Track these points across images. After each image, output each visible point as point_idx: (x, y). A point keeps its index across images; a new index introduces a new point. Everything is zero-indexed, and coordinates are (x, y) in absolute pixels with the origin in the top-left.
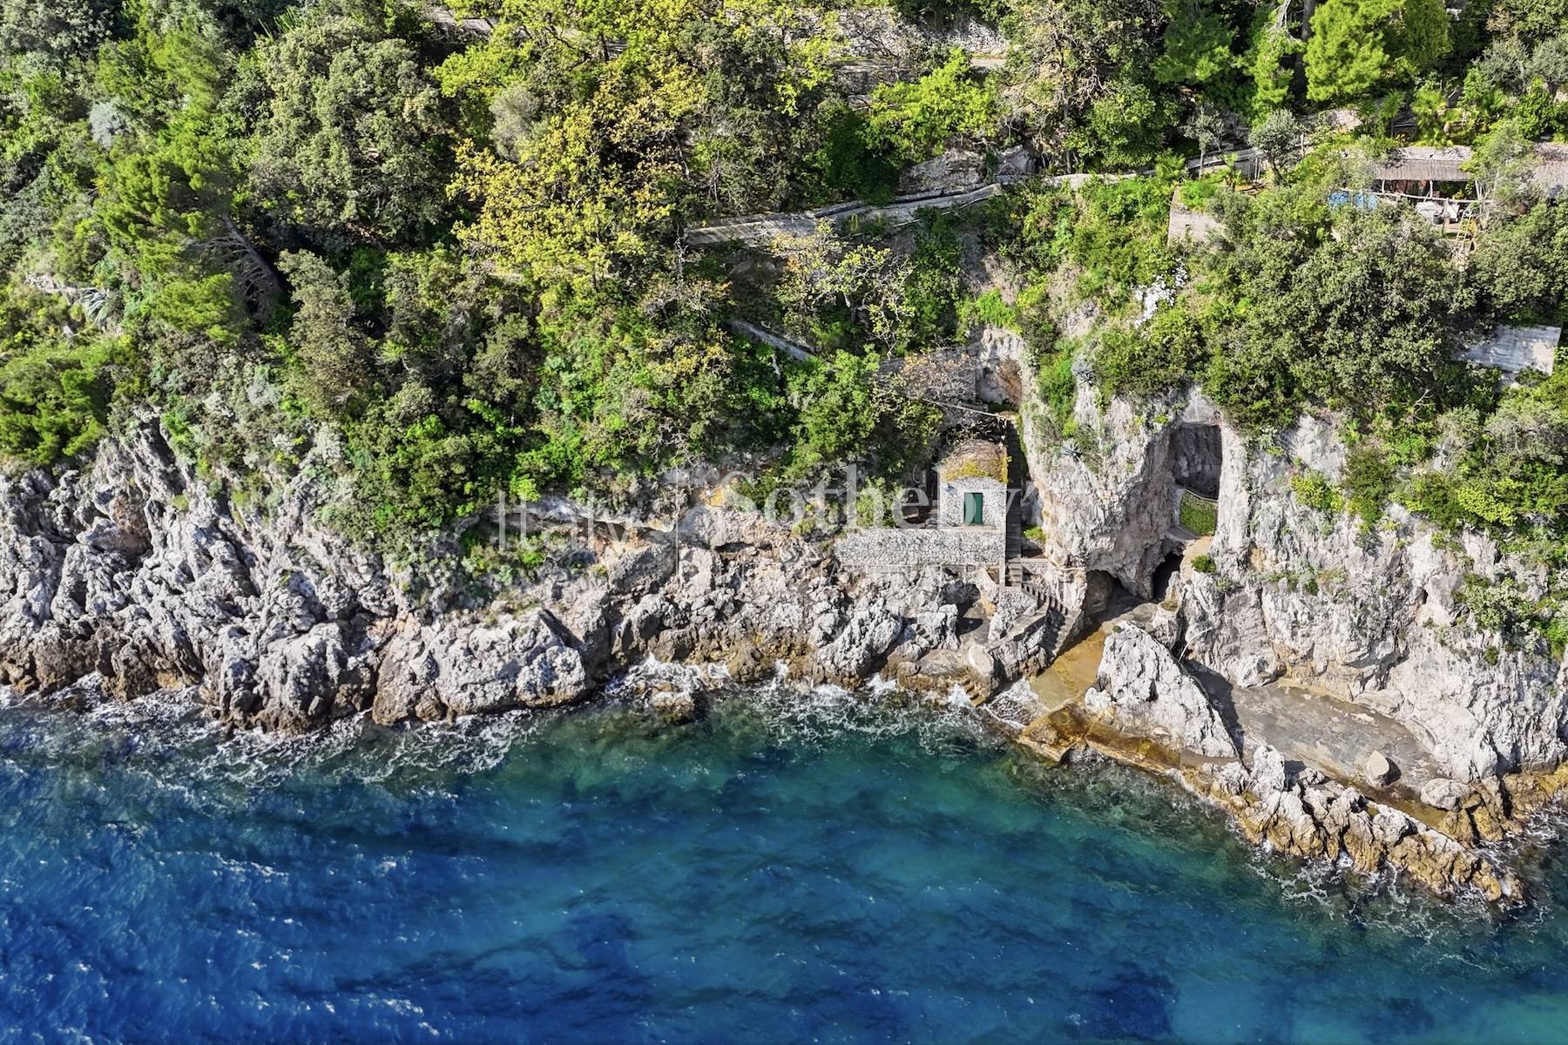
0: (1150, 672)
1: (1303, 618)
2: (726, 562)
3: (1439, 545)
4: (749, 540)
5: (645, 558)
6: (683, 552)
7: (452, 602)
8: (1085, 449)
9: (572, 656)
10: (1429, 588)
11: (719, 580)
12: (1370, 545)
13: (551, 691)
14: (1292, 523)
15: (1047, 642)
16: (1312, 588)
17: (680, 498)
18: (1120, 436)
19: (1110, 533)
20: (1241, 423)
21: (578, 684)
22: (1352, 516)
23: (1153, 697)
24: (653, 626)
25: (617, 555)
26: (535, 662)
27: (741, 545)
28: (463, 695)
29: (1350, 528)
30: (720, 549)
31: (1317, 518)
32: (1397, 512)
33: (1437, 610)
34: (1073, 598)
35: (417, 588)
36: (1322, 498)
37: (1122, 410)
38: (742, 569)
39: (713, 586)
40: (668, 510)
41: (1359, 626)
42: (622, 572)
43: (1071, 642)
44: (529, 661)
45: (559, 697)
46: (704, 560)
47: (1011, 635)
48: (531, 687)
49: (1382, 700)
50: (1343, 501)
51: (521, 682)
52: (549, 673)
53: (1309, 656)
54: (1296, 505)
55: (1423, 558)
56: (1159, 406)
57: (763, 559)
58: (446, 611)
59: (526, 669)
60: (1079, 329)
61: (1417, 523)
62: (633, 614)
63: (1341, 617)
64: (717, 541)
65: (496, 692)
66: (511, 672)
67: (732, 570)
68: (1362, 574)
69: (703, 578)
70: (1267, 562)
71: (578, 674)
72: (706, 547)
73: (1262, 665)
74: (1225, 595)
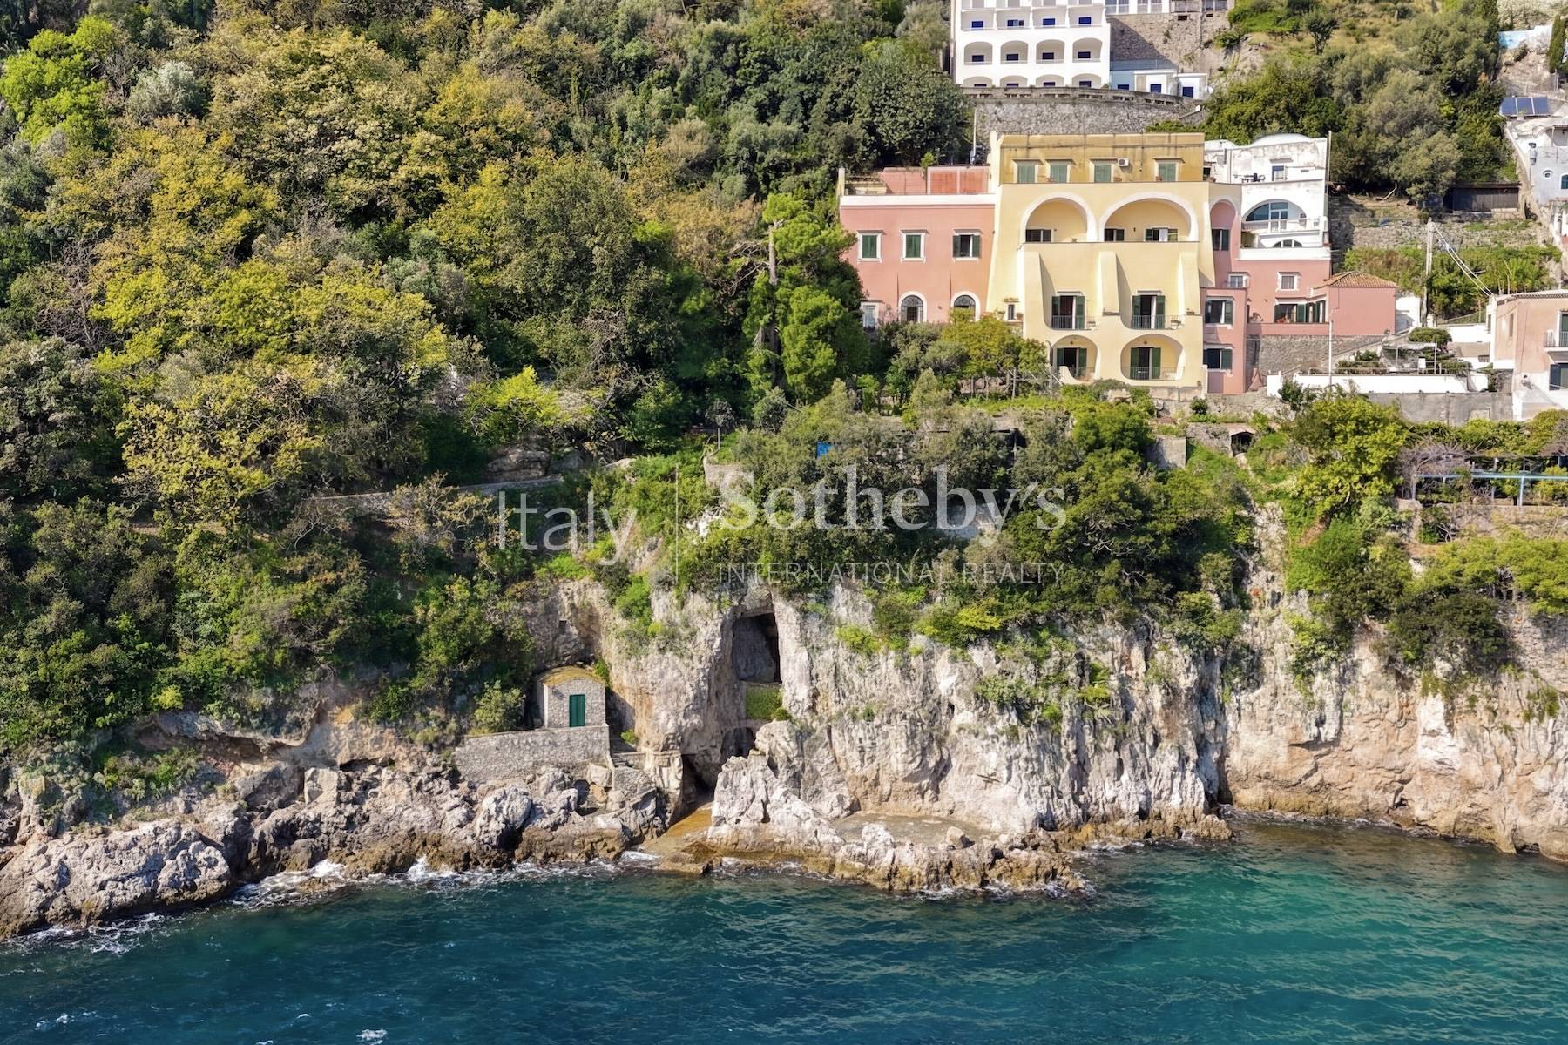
0: (761, 795)
1: (867, 743)
2: (349, 780)
3: (954, 659)
4: (372, 755)
5: (274, 775)
6: (308, 773)
7: (82, 814)
8: (671, 640)
9: (215, 853)
10: (954, 699)
11: (343, 797)
12: (906, 672)
13: (193, 888)
14: (844, 668)
15: (660, 811)
16: (869, 716)
17: (310, 714)
18: (698, 622)
19: (697, 711)
20: (789, 595)
21: (219, 879)
22: (886, 654)
23: (766, 819)
24: (286, 833)
25: (244, 775)
26: (179, 857)
27: (367, 762)
28: (102, 893)
29: (887, 664)
30: (344, 767)
31: (861, 660)
32: (918, 642)
33: (965, 716)
34: (672, 780)
35: (49, 797)
36: (861, 646)
37: (697, 602)
38: (365, 787)
39: (339, 801)
40: (298, 724)
41: (911, 737)
42: (250, 790)
43: (676, 819)
44: (173, 856)
45: (199, 894)
46: (329, 779)
47: (629, 804)
48: (174, 883)
49: (941, 808)
50: (880, 645)
51: (163, 877)
52: (192, 868)
53: (876, 783)
54: (843, 652)
55: (946, 678)
56: (726, 596)
57: (386, 774)
58: (76, 823)
59: (169, 862)
60: (646, 565)
61: (935, 647)
62: (263, 827)
63: (896, 733)
64: (342, 758)
65: (135, 889)
66: (152, 868)
67: (355, 787)
68: (905, 696)
69: (329, 794)
70: (831, 705)
71: (222, 868)
72: (331, 764)
73: (841, 799)
74: (802, 736)
